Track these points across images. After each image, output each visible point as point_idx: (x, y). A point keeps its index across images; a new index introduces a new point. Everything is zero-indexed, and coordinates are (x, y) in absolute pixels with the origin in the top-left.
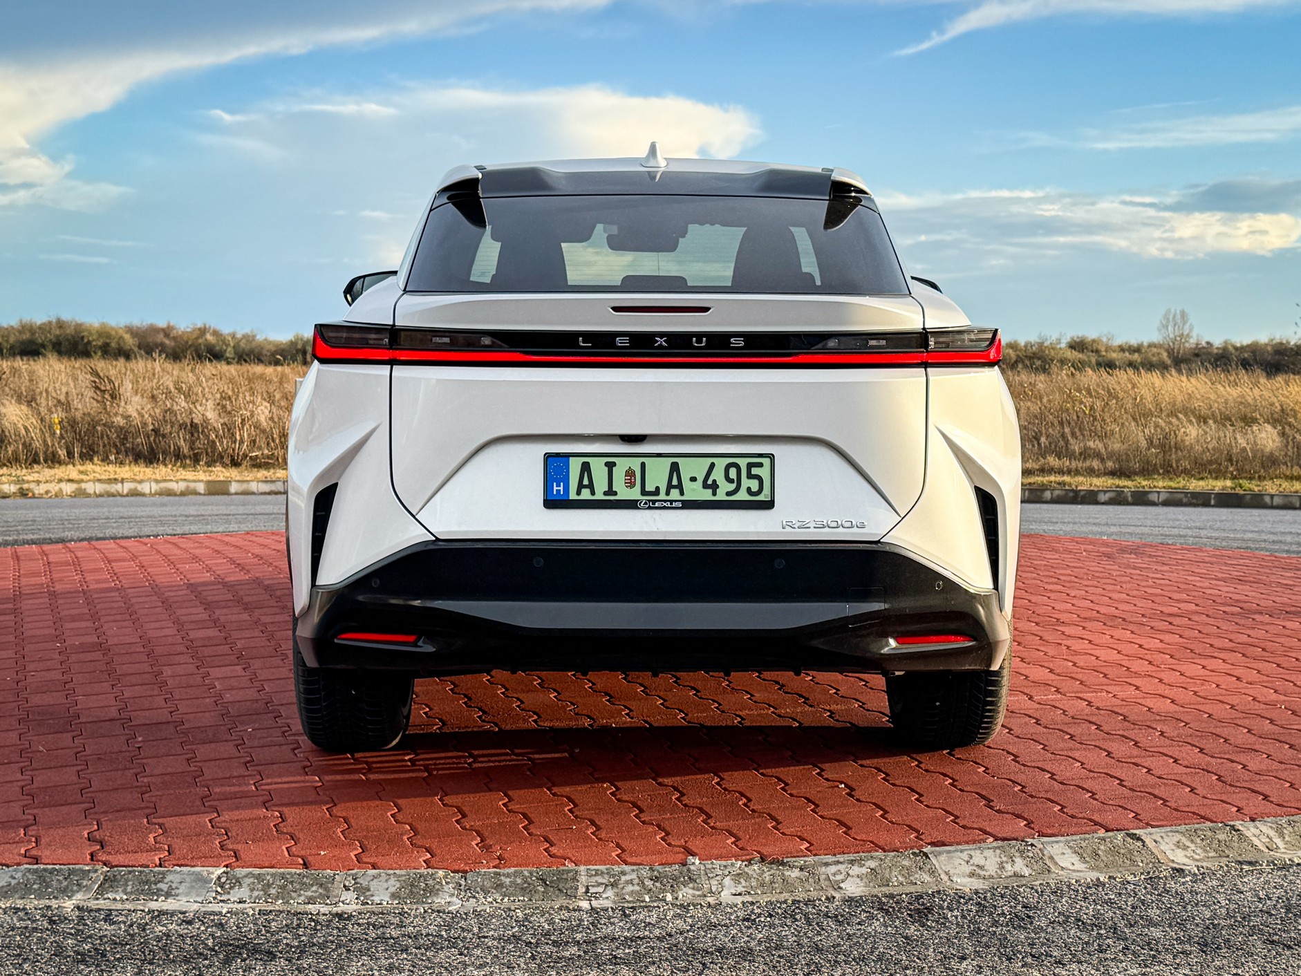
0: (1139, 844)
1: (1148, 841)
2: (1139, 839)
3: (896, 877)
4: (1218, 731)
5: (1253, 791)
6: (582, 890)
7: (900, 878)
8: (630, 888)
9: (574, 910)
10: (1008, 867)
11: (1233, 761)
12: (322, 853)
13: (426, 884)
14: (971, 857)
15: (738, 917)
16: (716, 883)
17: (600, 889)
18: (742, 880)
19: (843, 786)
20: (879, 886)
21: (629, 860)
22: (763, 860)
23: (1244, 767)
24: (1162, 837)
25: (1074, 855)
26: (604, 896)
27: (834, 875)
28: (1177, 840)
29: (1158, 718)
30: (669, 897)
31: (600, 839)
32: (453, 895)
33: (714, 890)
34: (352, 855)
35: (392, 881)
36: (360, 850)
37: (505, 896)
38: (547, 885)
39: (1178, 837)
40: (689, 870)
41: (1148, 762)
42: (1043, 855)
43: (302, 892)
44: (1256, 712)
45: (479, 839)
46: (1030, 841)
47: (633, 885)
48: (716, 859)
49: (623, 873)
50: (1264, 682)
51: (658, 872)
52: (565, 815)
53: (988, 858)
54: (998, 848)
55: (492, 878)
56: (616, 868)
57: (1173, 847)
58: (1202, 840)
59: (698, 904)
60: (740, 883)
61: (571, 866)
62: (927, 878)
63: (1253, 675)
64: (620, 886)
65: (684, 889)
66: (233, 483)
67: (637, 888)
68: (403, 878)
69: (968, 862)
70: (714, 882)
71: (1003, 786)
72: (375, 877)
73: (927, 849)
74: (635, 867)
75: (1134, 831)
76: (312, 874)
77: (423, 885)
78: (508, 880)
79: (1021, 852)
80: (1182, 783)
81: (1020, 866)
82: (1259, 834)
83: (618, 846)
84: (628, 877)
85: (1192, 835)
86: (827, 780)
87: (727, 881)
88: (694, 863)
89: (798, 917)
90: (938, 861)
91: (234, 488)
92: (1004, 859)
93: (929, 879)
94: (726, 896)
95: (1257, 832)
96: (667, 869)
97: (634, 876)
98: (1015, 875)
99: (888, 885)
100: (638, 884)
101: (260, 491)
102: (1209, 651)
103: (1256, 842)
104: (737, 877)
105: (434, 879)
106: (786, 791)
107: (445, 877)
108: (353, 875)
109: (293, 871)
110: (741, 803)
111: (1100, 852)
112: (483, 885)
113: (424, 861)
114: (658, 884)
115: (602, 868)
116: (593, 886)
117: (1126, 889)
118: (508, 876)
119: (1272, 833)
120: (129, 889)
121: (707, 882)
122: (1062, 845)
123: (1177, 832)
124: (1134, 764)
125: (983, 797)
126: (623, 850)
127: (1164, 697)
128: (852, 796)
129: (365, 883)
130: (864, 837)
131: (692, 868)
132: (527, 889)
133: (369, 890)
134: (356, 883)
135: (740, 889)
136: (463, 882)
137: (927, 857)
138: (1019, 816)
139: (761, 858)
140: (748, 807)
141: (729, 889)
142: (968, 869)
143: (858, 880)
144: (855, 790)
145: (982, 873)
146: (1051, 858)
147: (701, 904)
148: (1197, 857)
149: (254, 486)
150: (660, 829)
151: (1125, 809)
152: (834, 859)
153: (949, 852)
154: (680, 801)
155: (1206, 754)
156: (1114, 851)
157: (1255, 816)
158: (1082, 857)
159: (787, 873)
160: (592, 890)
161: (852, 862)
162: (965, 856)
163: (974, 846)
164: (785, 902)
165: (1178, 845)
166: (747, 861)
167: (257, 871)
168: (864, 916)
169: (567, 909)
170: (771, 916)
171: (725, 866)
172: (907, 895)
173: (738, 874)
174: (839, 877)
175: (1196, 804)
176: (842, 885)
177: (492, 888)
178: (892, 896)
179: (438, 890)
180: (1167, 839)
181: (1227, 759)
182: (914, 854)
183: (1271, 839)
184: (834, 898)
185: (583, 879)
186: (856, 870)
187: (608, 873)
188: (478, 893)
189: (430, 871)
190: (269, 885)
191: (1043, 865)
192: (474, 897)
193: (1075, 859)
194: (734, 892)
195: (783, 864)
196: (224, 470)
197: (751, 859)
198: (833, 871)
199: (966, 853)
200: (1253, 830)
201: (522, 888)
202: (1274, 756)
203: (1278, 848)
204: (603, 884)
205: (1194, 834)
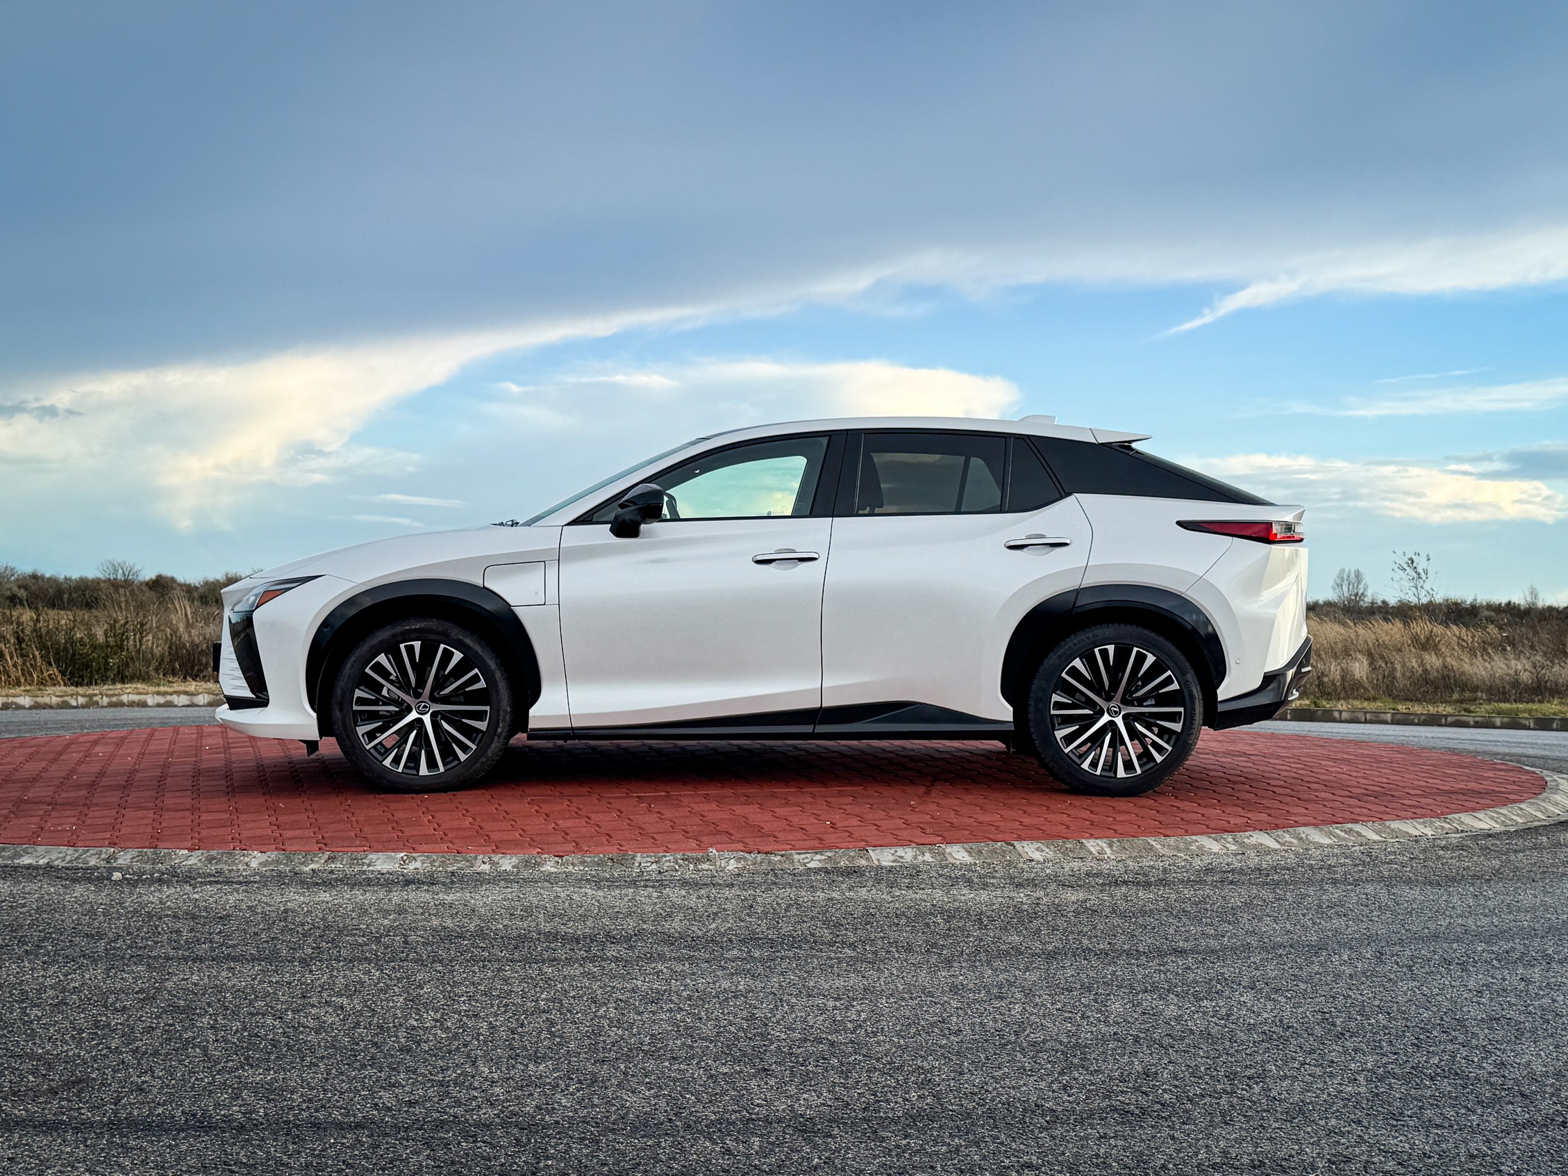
2: (1012, 845)
8: (668, 864)
13: (536, 862)
17: (649, 864)
30: (692, 867)
47: (670, 862)
49: (665, 857)
55: (579, 859)
56: (662, 854)
59: (709, 870)
61: (632, 854)
65: (703, 865)
68: (522, 857)
70: (723, 862)
72: (503, 858)
74: (673, 855)
76: (463, 857)
77: (533, 861)
81: (928, 857)
92: (918, 853)
103: (1092, 849)
105: (542, 860)
107: (549, 859)
108: (489, 857)
114: (686, 862)
115: (652, 855)
118: (590, 858)
120: (344, 863)
121: (719, 861)
129: (496, 861)
133: (498, 863)
134: (490, 861)
136: (560, 861)
142: (892, 858)
143: (818, 862)
146: (950, 854)
162: (892, 851)
165: (1037, 849)
167: (427, 855)
174: (806, 861)
189: (539, 856)
193: (966, 854)
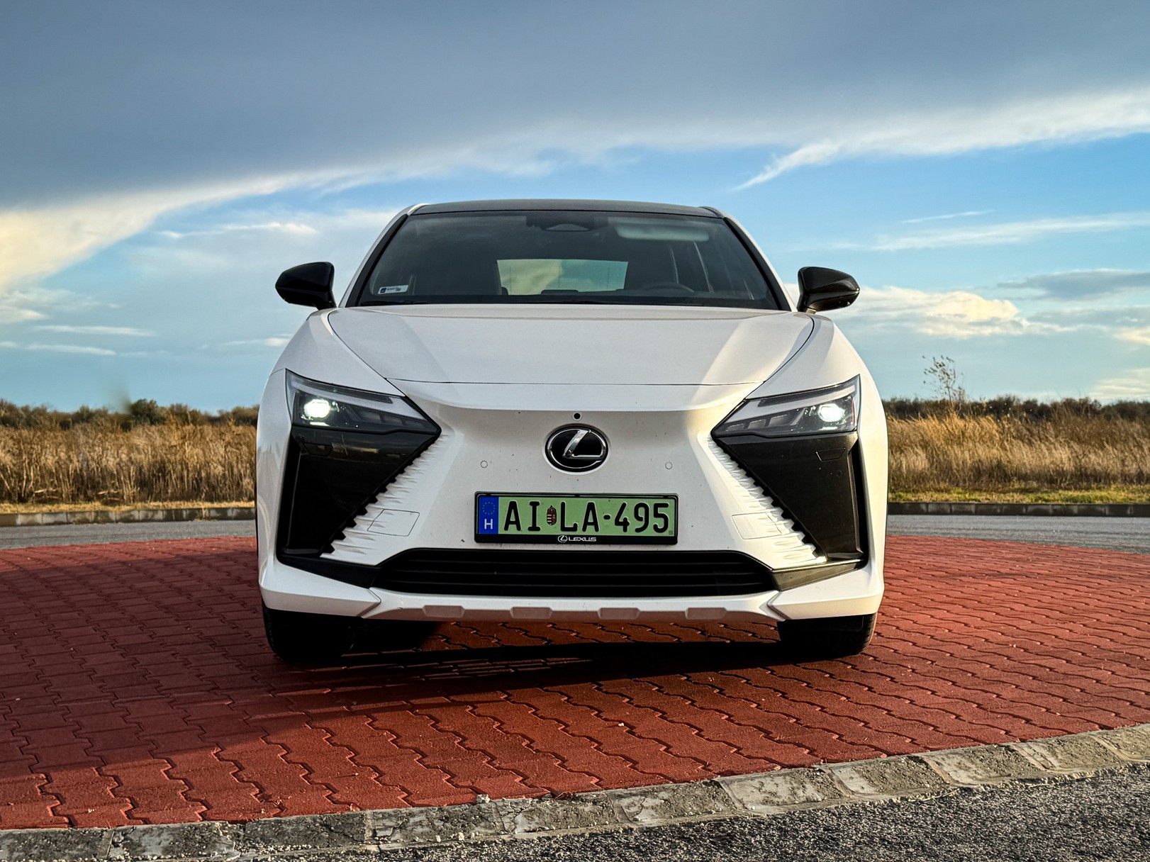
0: (923, 766)
1: (930, 763)
2: (921, 761)
3: (691, 807)
4: (964, 667)
5: (1015, 716)
6: (368, 834)
7: (695, 808)
8: (419, 830)
9: (362, 854)
10: (800, 793)
11: (986, 692)
12: (90, 811)
13: (202, 837)
14: (762, 784)
15: (535, 852)
16: (509, 820)
17: (389, 833)
18: (535, 817)
19: (623, 724)
20: (675, 817)
21: (416, 802)
22: (553, 796)
23: (998, 696)
24: (943, 759)
25: (862, 779)
26: (393, 839)
27: (628, 807)
28: (958, 761)
29: (905, 658)
30: (462, 837)
31: (384, 784)
32: (231, 846)
33: (506, 828)
34: (122, 812)
35: (165, 836)
36: (131, 806)
37: (287, 844)
38: (332, 831)
39: (957, 759)
40: (479, 809)
41: (909, 694)
42: (832, 779)
43: (67, 851)
44: (993, 651)
45: (257, 790)
46: (818, 767)
47: (422, 826)
48: (506, 797)
49: (411, 815)
50: (989, 627)
51: (448, 811)
52: (346, 763)
53: (780, 784)
54: (788, 774)
55: (273, 826)
56: (404, 810)
57: (955, 769)
58: (981, 760)
59: (492, 842)
60: (533, 819)
61: (357, 811)
62: (721, 807)
63: (979, 622)
64: (410, 828)
65: (476, 829)
66: (19, 516)
67: (426, 829)
68: (178, 832)
69: (760, 790)
70: (506, 820)
71: (779, 719)
72: (145, 832)
73: (718, 779)
74: (423, 809)
75: (916, 755)
76: (78, 832)
77: (198, 837)
78: (291, 828)
79: (811, 778)
80: (947, 712)
81: (811, 791)
82: (1034, 754)
83: (404, 789)
84: (417, 819)
85: (972, 756)
86: (606, 720)
87: (520, 818)
88: (484, 802)
89: (598, 849)
90: (730, 789)
91: (20, 520)
92: (795, 785)
93: (723, 807)
94: (519, 833)
95: (1031, 752)
96: (457, 809)
97: (423, 817)
98: (808, 800)
99: (684, 815)
100: (428, 826)
101: (44, 522)
102: (932, 604)
103: (1032, 761)
104: (530, 814)
105: (211, 831)
106: (567, 732)
107: (223, 828)
108: (122, 831)
109: (57, 829)
110: (524, 744)
111: (886, 775)
112: (264, 835)
113: (200, 814)
114: (448, 825)
115: (390, 811)
116: (380, 830)
117: (921, 809)
118: (290, 823)
119: (1045, 752)
121: (499, 820)
122: (849, 769)
123: (957, 753)
124: (895, 696)
125: (760, 729)
126: (410, 794)
127: (905, 641)
128: (633, 734)
129: (135, 839)
130: (652, 770)
131: (483, 806)
132: (309, 836)
133: (140, 846)
134: (125, 839)
135: (533, 826)
136: (241, 833)
137: (719, 786)
138: (800, 745)
139: (552, 794)
140: (532, 748)
141: (522, 826)
142: (761, 797)
143: (653, 812)
144: (635, 728)
145: (776, 800)
146: (840, 782)
147: (495, 842)
148: (979, 777)
149: (39, 518)
150: (445, 772)
151: (900, 735)
152: (626, 791)
153: (740, 780)
154: (464, 746)
155: (960, 686)
156: (899, 773)
157: (1024, 738)
158: (870, 780)
159: (580, 808)
160: (380, 834)
161: (645, 794)
162: (756, 783)
163: (764, 774)
164: (583, 835)
165: (959, 765)
166: (537, 797)
167: (17, 831)
168: (666, 845)
169: (355, 853)
170: (569, 850)
171: (516, 803)
172: (705, 823)
173: (531, 811)
174: (633, 810)
175: (965, 729)
176: (637, 817)
177: (273, 837)
178: (689, 825)
179: (215, 842)
180: (948, 761)
181: (981, 690)
182: (705, 783)
183: (1045, 758)
184: (632, 829)
185: (369, 822)
186: (649, 802)
187: (395, 816)
188: (258, 843)
189: (206, 823)
190: (31, 846)
191: (833, 789)
192: (254, 847)
193: (864, 783)
194: (527, 829)
195: (576, 799)
196: (11, 505)
197: (542, 796)
198: (626, 804)
199: (757, 780)
200: (1026, 749)
201: (306, 836)
202: (1022, 686)
203: (1053, 766)
204: (391, 827)
205: (973, 756)
